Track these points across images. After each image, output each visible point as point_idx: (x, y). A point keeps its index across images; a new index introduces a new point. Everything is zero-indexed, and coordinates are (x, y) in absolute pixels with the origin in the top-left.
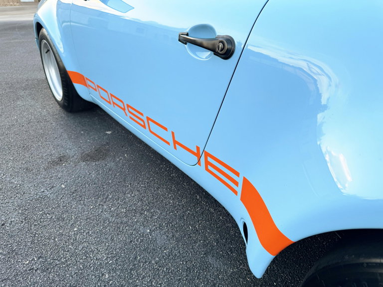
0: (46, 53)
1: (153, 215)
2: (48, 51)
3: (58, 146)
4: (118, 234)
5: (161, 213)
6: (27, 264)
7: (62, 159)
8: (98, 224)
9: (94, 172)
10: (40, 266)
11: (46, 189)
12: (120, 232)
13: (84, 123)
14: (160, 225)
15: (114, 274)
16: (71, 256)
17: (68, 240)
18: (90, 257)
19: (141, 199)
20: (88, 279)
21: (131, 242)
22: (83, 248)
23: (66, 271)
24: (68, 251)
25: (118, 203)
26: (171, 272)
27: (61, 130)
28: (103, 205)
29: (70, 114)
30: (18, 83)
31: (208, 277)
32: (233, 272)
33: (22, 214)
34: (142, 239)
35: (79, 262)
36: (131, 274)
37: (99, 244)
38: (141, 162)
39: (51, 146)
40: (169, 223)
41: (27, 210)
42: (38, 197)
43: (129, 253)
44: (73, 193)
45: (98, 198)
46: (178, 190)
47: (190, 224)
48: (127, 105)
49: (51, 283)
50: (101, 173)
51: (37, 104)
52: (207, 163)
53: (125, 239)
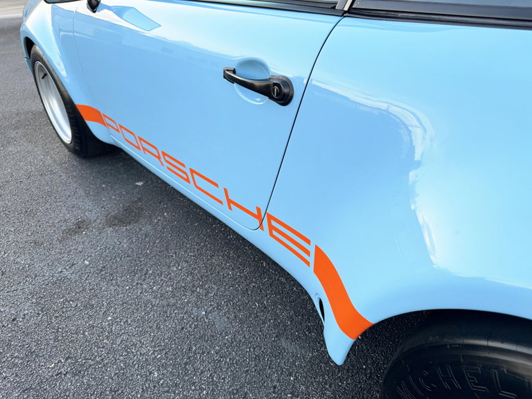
0: (43, 78)
1: (208, 292)
2: (45, 75)
3: (73, 207)
4: (165, 321)
5: (219, 289)
6: (53, 368)
7: (81, 226)
8: (137, 310)
9: (125, 241)
10: (69, 369)
11: (65, 268)
12: (167, 317)
13: (105, 172)
14: (218, 303)
15: (165, 372)
16: (107, 354)
17: (101, 333)
18: (133, 352)
19: (191, 273)
20: (132, 380)
21: (182, 328)
22: (122, 341)
23: (103, 372)
24: (103, 347)
25: (162, 280)
26: (236, 363)
27: (75, 185)
28: (141, 284)
29: (84, 161)
30: (5, 119)
31: (282, 365)
32: (313, 357)
33: (38, 304)
34: (196, 323)
35: (119, 359)
36: (186, 369)
37: (142, 335)
38: (187, 222)
39: (64, 209)
40: (229, 301)
41: (42, 298)
42: (55, 279)
43: (181, 343)
44: (101, 271)
45: (134, 276)
46: (239, 257)
47: (256, 300)
48: (163, 152)
49: (86, 389)
50: (134, 241)
51: (36, 149)
52: (271, 228)
53: (174, 326)
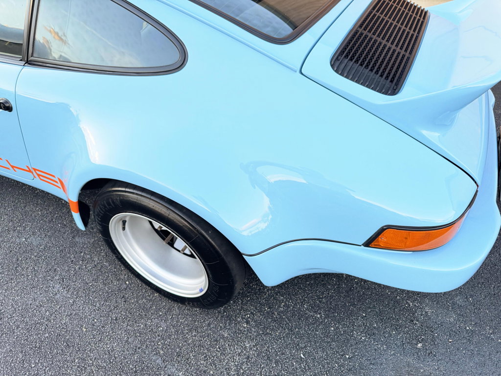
1: (25, 228)
5: (32, 224)
14: (33, 232)
19: (12, 220)
26: (48, 257)
31: (76, 250)
34: (20, 246)
36: (17, 270)
40: (40, 229)
43: (11, 258)
47: (58, 223)
52: (39, 175)
53: (5, 251)
